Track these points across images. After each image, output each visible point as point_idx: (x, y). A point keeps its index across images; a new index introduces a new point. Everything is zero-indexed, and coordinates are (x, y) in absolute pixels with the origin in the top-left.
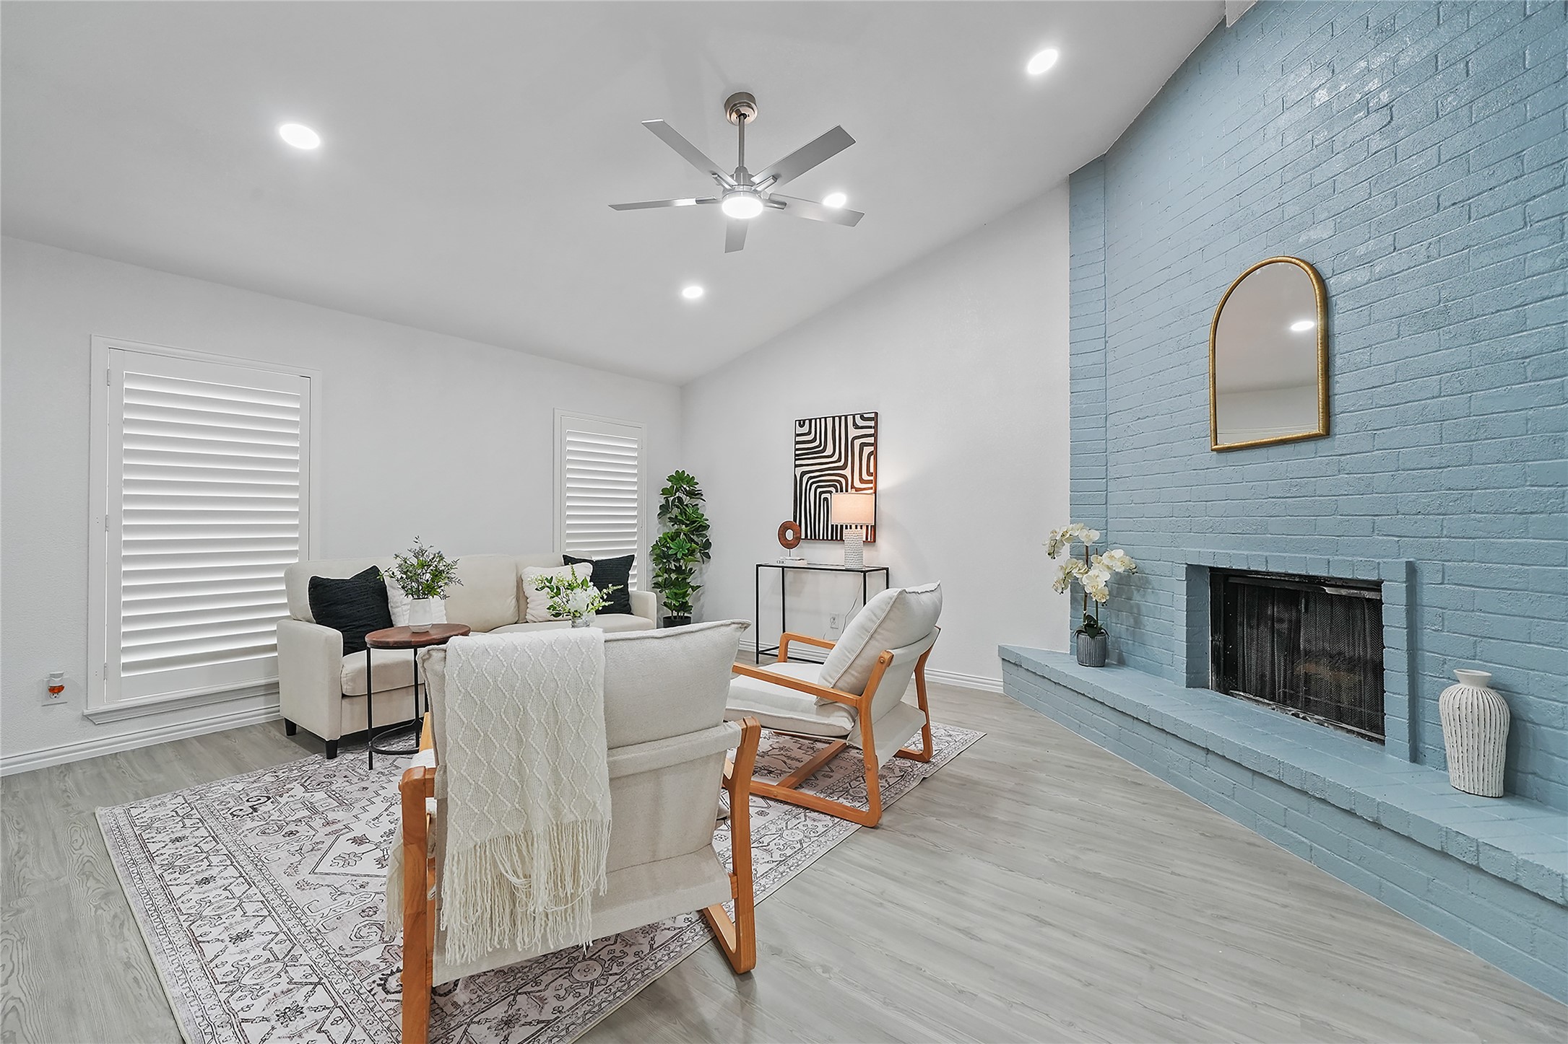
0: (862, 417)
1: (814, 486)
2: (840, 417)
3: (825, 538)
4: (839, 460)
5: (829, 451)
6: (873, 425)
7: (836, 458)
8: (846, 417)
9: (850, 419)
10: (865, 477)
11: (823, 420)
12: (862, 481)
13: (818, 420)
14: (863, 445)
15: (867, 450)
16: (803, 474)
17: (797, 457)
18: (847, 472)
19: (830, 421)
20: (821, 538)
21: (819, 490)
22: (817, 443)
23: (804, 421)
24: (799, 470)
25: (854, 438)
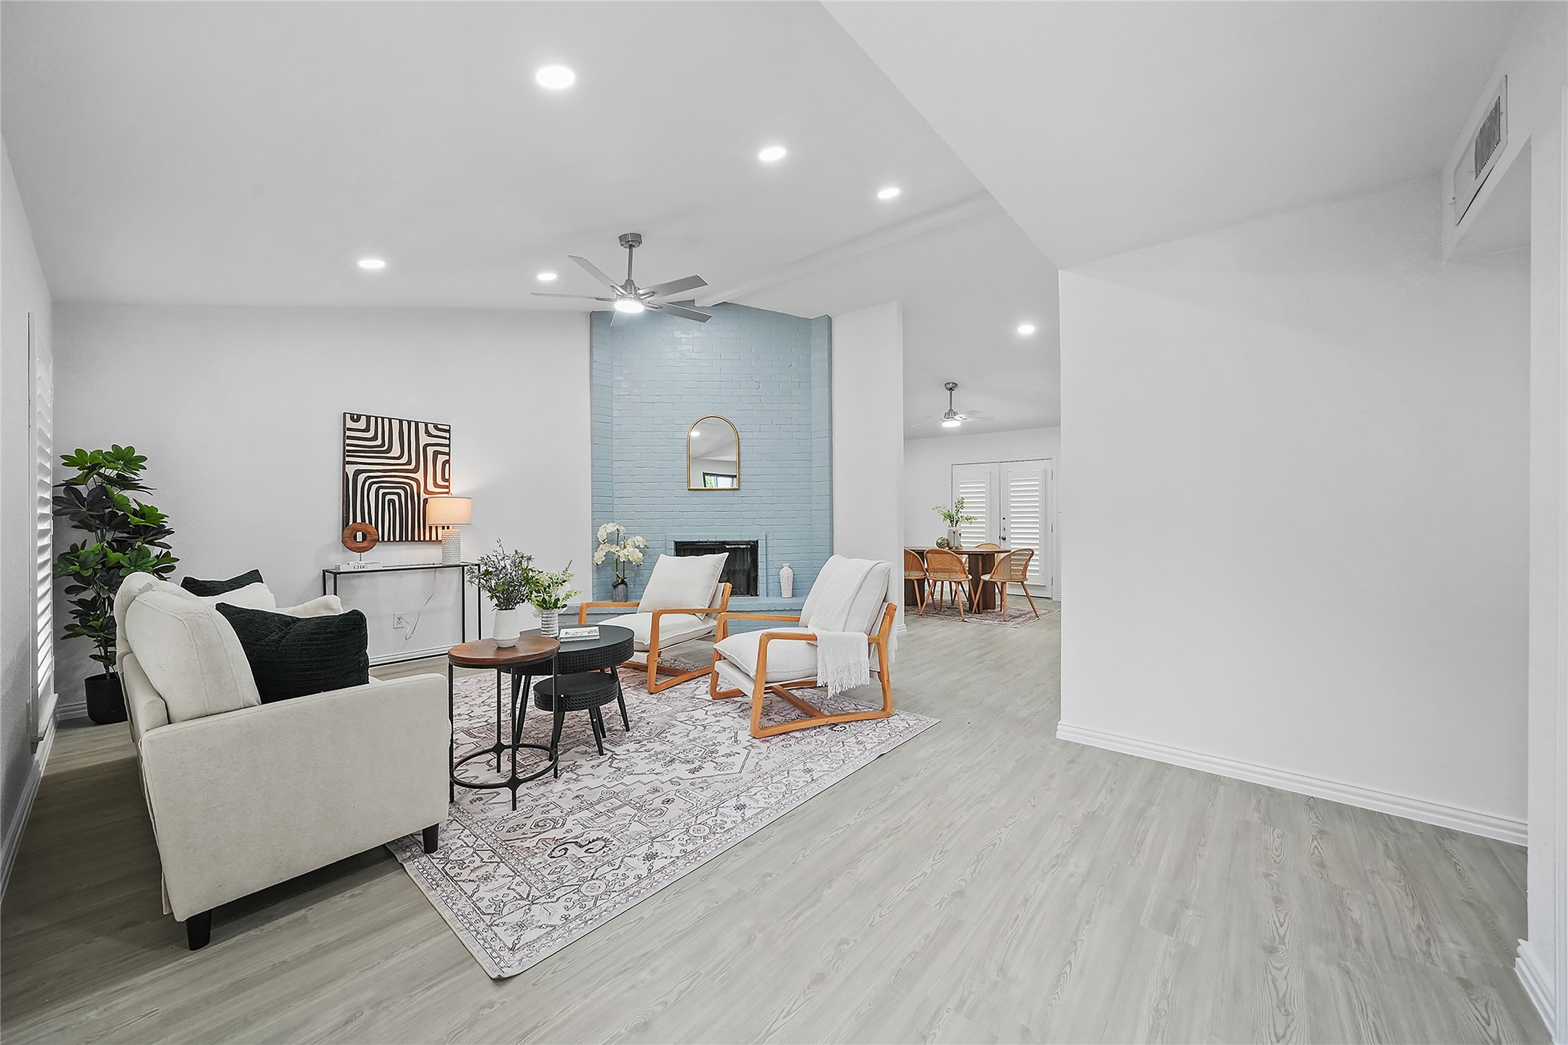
0: (436, 427)
1: (375, 487)
2: (409, 423)
3: (392, 539)
4: (409, 463)
5: (396, 451)
6: (448, 437)
7: (405, 459)
8: (417, 424)
9: (422, 427)
10: (440, 481)
11: (386, 421)
12: (436, 485)
13: (380, 420)
14: (436, 454)
15: (441, 459)
16: (357, 473)
17: (346, 453)
18: (419, 476)
19: (396, 425)
20: (386, 539)
21: (381, 491)
22: (379, 442)
23: (359, 417)
24: (351, 470)
25: (426, 446)
